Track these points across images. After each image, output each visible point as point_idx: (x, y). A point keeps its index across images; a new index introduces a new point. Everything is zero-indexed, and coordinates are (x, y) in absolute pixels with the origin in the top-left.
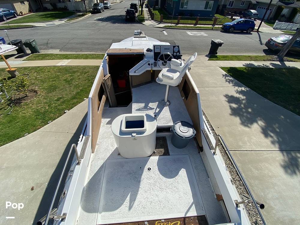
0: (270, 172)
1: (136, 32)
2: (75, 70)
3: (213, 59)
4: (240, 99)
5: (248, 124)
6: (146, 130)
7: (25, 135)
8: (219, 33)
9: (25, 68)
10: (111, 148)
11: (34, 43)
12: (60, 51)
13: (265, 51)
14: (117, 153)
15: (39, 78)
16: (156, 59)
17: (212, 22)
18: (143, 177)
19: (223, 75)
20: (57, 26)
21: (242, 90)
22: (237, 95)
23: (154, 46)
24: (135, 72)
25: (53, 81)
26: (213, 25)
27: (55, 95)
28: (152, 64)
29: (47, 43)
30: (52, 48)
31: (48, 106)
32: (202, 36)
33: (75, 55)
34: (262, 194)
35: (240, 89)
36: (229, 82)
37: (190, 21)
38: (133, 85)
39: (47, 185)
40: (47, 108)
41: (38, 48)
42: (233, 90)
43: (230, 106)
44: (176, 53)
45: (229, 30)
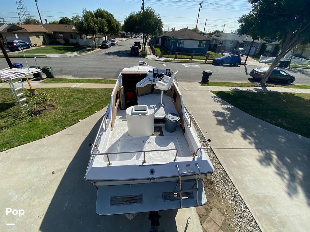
0: (246, 163)
1: (140, 62)
2: (87, 91)
3: (205, 85)
4: (226, 114)
5: (231, 130)
6: (147, 112)
7: (46, 136)
8: (211, 65)
9: (42, 89)
10: (123, 132)
11: (51, 70)
12: (72, 77)
13: (250, 79)
14: (128, 134)
15: (55, 96)
16: (154, 77)
17: (205, 58)
18: (145, 146)
19: (212, 97)
20: (69, 57)
21: (227, 107)
22: (223, 111)
23: (153, 69)
24: (140, 85)
25: (68, 98)
26: (206, 59)
27: (71, 108)
28: (152, 80)
29: (61, 71)
30: (65, 74)
31: (65, 116)
32: (196, 68)
33: (86, 80)
34: (240, 177)
35: (226, 106)
36: (217, 102)
37: (186, 56)
38: (139, 94)
39: (66, 170)
40: (64, 118)
41: (53, 74)
42: (220, 107)
43: (217, 119)
44: (168, 74)
45: (219, 63)
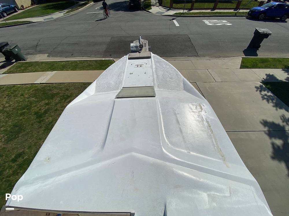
11: (16, 50)
12: (48, 56)
20: (54, 20)
26: (236, 9)
29: (37, 46)
30: (41, 52)
32: (224, 26)
33: (62, 64)
41: (23, 54)
45: (258, 17)
